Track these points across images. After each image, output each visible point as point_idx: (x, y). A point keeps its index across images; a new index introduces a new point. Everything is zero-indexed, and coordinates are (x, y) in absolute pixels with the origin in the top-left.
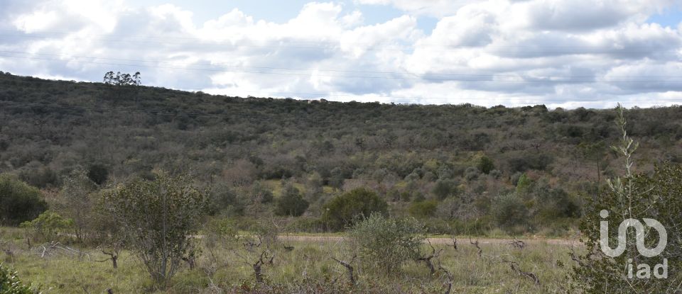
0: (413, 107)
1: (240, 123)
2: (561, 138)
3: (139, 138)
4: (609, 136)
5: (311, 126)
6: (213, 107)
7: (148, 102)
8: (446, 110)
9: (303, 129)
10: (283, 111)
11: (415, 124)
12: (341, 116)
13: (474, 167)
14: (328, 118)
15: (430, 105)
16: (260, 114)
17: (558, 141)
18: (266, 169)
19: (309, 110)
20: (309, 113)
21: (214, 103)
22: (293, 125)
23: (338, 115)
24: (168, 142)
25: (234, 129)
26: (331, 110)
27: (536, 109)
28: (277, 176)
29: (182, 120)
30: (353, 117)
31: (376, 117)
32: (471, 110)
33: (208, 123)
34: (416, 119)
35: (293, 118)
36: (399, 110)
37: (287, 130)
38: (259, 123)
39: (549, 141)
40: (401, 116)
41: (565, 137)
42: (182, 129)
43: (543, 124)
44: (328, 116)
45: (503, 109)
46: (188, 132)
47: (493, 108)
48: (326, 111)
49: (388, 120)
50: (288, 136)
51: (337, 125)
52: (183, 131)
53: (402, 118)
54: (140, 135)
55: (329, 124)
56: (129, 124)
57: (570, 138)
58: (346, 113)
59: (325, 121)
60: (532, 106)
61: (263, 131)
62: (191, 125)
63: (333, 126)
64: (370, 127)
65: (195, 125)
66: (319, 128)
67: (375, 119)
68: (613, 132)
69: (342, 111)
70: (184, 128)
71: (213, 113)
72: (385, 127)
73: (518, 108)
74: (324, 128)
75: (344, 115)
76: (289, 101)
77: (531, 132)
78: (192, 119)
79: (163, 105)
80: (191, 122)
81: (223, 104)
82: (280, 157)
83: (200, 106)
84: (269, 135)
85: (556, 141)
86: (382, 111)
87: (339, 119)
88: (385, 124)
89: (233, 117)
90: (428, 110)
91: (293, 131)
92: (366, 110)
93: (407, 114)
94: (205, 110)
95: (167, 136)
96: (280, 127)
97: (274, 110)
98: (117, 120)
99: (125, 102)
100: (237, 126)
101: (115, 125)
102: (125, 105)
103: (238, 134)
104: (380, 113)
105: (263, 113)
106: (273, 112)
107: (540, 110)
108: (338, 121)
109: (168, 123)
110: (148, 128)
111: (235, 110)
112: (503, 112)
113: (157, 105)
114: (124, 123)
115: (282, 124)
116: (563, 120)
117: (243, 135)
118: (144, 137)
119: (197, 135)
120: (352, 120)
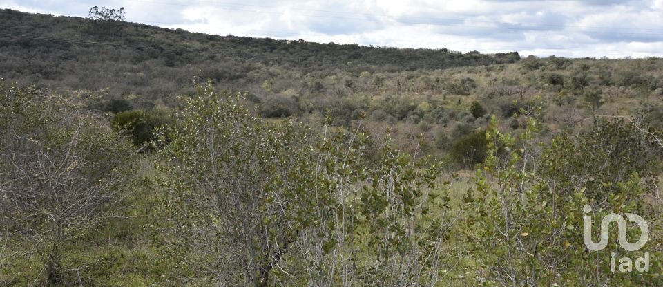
0: (391, 49)
1: (226, 61)
2: (543, 84)
3: (129, 74)
4: (588, 85)
5: (294, 67)
6: (197, 45)
7: (133, 38)
8: (423, 54)
9: (288, 69)
10: (265, 51)
11: (395, 67)
12: (322, 57)
13: (466, 111)
14: (309, 59)
15: (408, 49)
16: (244, 53)
17: (540, 88)
18: (265, 108)
19: (291, 50)
20: (291, 54)
21: (198, 41)
22: (277, 65)
23: (319, 56)
24: (158, 79)
25: (221, 67)
26: (312, 51)
27: (510, 56)
28: (277, 115)
29: (168, 57)
30: (335, 58)
31: (357, 59)
32: (447, 55)
33: (195, 61)
34: (395, 62)
35: (277, 58)
36: (379, 53)
37: (272, 70)
38: (244, 62)
39: (531, 88)
40: (381, 58)
41: (547, 85)
42: (168, 66)
43: (523, 70)
44: (310, 57)
45: (477, 55)
46: (175, 69)
47: (468, 53)
48: (307, 52)
49: (369, 62)
50: (274, 76)
51: (320, 65)
52: (171, 68)
53: (382, 61)
54: (129, 71)
55: (310, 64)
56: (116, 60)
57: (552, 85)
58: (328, 54)
59: (308, 62)
60: (506, 53)
61: (248, 70)
62: (178, 63)
63: (315, 66)
64: (352, 69)
65: (182, 62)
66: (302, 68)
67: (356, 60)
68: (592, 81)
69: (323, 52)
70: (171, 65)
71: (198, 51)
72: (367, 69)
73: (492, 55)
74: (306, 68)
75: (325, 56)
76: (269, 41)
77: (514, 79)
78: (178, 57)
79: (147, 41)
80: (178, 60)
81: (207, 42)
82: (274, 96)
83: (184, 43)
84: (255, 74)
85: (538, 88)
86: (362, 54)
87: (321, 60)
88: (366, 66)
89: (219, 55)
90: (406, 54)
91: (279, 71)
92: (346, 51)
93: (387, 57)
94: (190, 47)
95: (156, 73)
96: (263, 66)
97: (257, 49)
98: (104, 55)
99: (110, 37)
100: (222, 64)
101: (103, 61)
102: (110, 41)
103: (225, 72)
104: (360, 56)
105: (247, 51)
106: (256, 51)
107: (515, 57)
108: (319, 62)
109: (155, 60)
110: (135, 64)
111: (220, 48)
112: (479, 58)
113: (142, 41)
114: (111, 59)
115: (266, 63)
116: (540, 67)
117: (230, 74)
118: (133, 74)
119: (186, 72)
120: (334, 61)
